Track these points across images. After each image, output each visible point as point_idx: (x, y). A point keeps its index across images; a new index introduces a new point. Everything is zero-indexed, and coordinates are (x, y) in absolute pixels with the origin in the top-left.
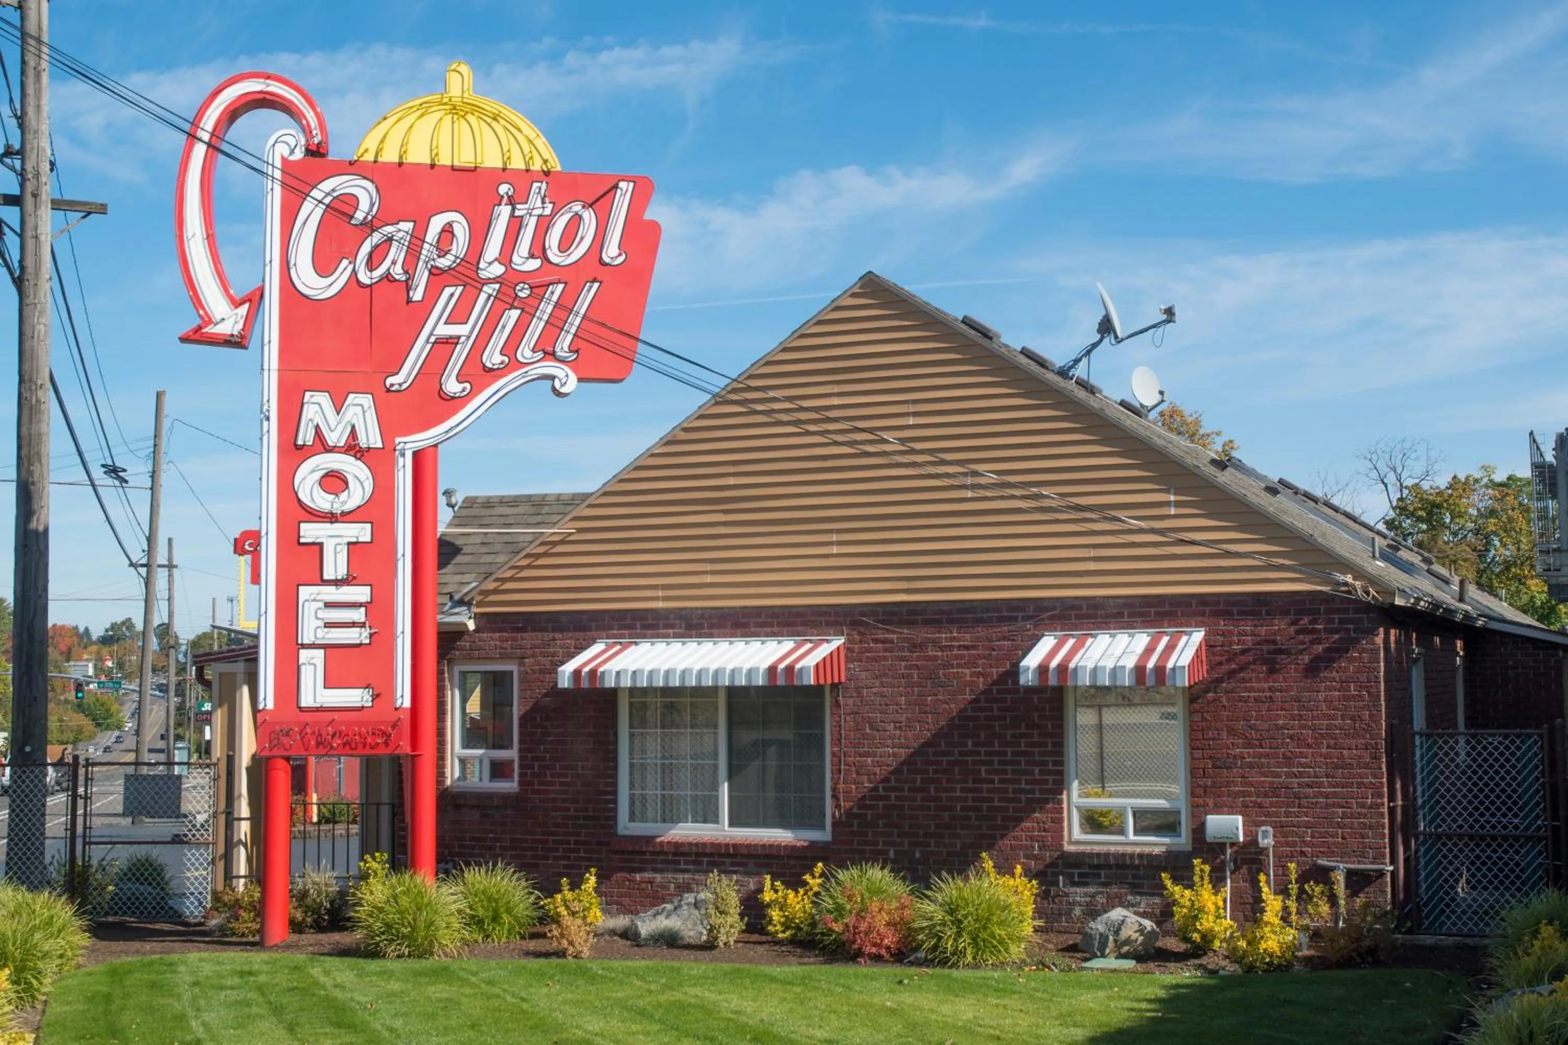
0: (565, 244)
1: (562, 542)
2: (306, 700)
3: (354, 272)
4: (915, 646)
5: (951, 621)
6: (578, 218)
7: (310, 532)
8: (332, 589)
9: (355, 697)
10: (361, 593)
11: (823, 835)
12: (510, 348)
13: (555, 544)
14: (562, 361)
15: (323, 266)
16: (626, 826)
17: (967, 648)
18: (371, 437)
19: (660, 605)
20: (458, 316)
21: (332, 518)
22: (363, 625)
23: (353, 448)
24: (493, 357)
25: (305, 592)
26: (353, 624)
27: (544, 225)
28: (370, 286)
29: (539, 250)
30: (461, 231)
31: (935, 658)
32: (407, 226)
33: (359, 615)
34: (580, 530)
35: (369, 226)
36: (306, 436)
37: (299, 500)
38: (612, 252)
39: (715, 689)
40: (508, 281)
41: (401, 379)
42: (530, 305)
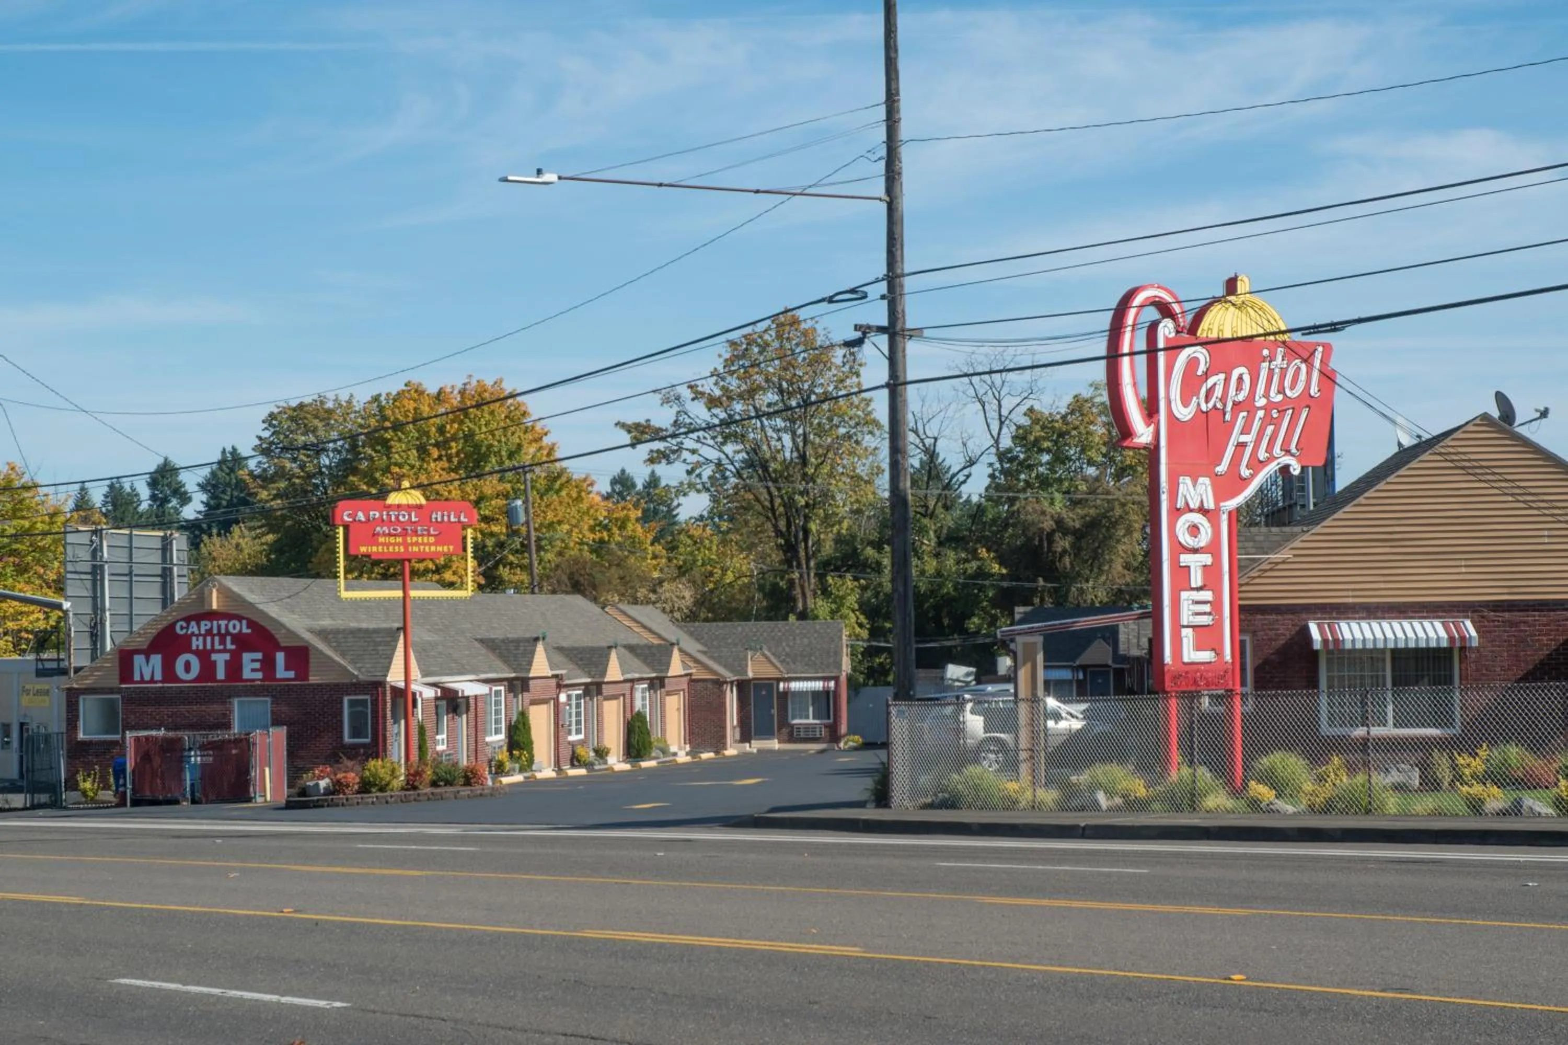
1: (1284, 562)
2: (1186, 660)
3: (1199, 405)
4: (1512, 624)
5: (1534, 610)
6: (1299, 369)
7: (1185, 559)
8: (1195, 593)
9: (1206, 656)
10: (1207, 595)
11: (1456, 730)
12: (1270, 449)
13: (1277, 563)
14: (1293, 455)
15: (1186, 403)
16: (1326, 729)
17: (1544, 625)
18: (1210, 504)
19: (1350, 600)
20: (1245, 430)
21: (1195, 551)
22: (1210, 614)
23: (1202, 510)
24: (1262, 455)
25: (1184, 595)
26: (1205, 614)
27: (1283, 372)
28: (1207, 412)
29: (1281, 391)
30: (1247, 378)
31: (1526, 631)
32: (1222, 376)
33: (1207, 608)
34: (1295, 556)
35: (1206, 375)
36: (1180, 504)
37: (1180, 543)
38: (1314, 390)
39: (1383, 651)
40: (1267, 408)
41: (1222, 468)
42: (1277, 423)
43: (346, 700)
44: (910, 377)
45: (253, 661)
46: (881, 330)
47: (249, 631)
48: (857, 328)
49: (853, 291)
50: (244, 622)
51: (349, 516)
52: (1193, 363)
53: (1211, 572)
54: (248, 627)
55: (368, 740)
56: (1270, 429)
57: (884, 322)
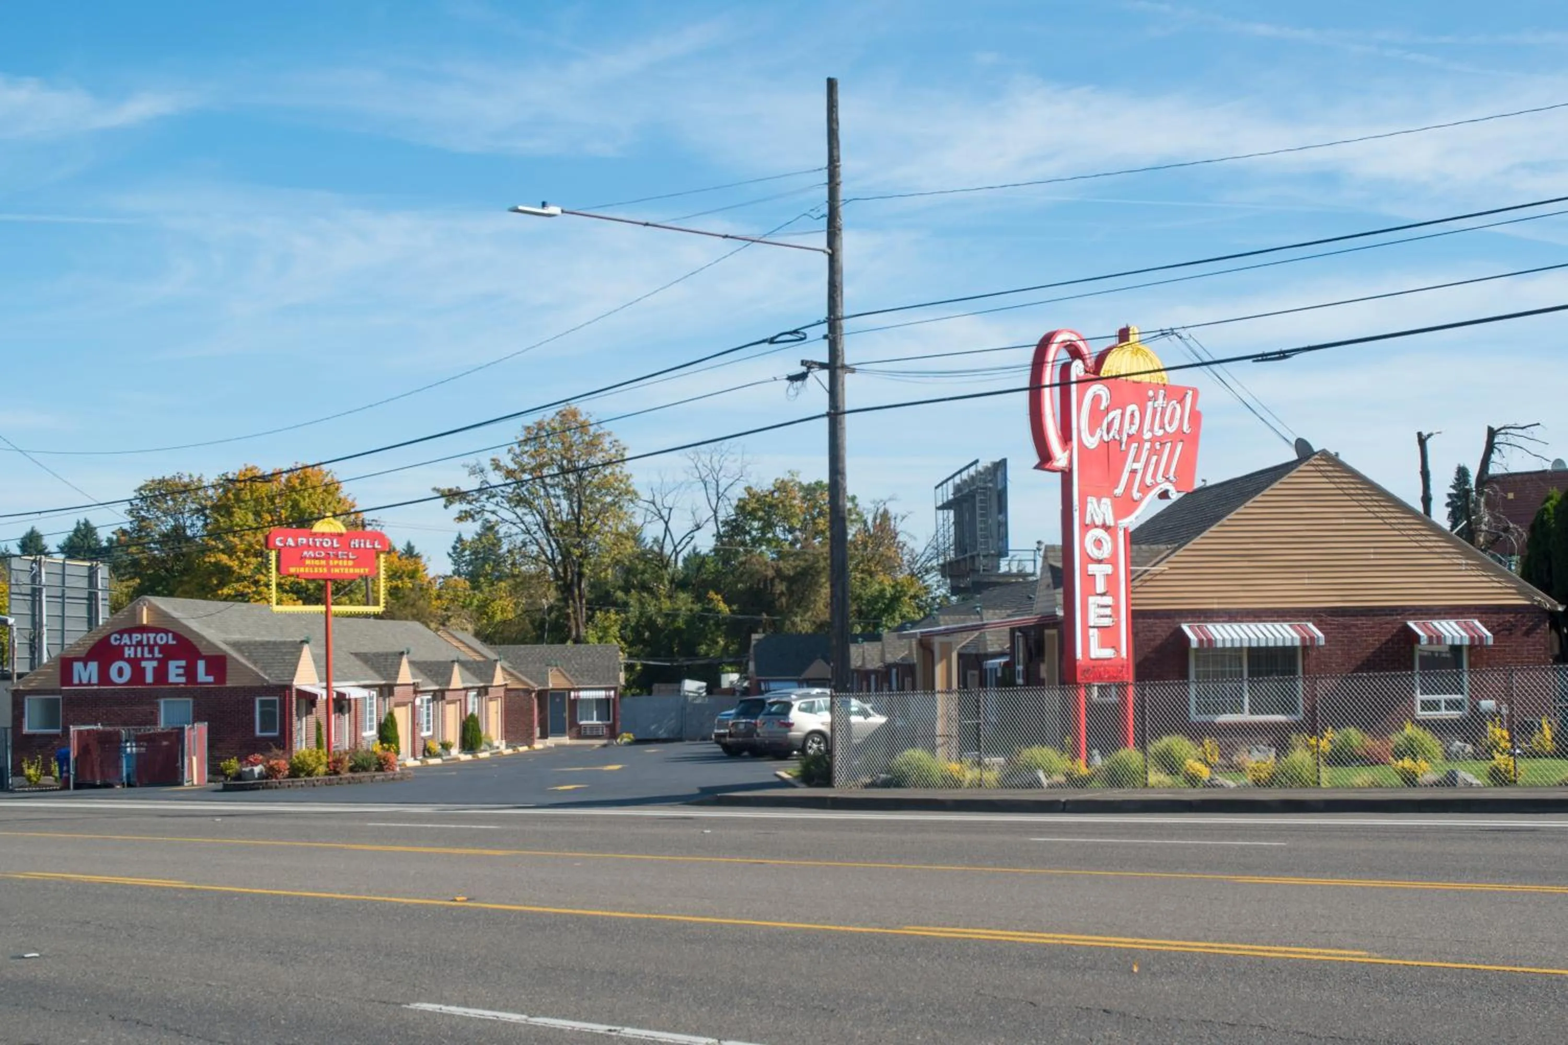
0: (1170, 424)
1: (1161, 574)
2: (1093, 656)
3: (1102, 436)
4: (1346, 627)
5: (1362, 616)
6: (1175, 408)
7: (1093, 568)
8: (1099, 598)
9: (1108, 653)
10: (1108, 600)
11: (1300, 716)
12: (1154, 476)
13: (1156, 575)
14: (1171, 482)
15: (1092, 434)
16: (1194, 717)
17: (1371, 628)
18: (1110, 522)
19: (1215, 606)
20: (1136, 459)
21: (1100, 562)
22: (1110, 616)
23: (1105, 527)
24: (1149, 480)
25: (1092, 599)
26: (1106, 616)
27: (1164, 410)
28: (1108, 442)
29: (1162, 427)
30: (1137, 414)
31: (1355, 633)
32: (1119, 411)
33: (1108, 611)
34: (1171, 568)
35: (1108, 410)
36: (1088, 521)
37: (1088, 554)
38: (1186, 428)
39: (1241, 648)
40: (1153, 440)
41: (1119, 491)
42: (1159, 454)
43: (257, 700)
44: (847, 408)
45: (178, 667)
46: (822, 366)
47: (174, 642)
48: (803, 363)
49: (796, 332)
50: (170, 635)
51: (281, 541)
52: (1097, 399)
53: (1111, 579)
54: (174, 639)
55: (276, 734)
56: (1154, 458)
57: (826, 360)
